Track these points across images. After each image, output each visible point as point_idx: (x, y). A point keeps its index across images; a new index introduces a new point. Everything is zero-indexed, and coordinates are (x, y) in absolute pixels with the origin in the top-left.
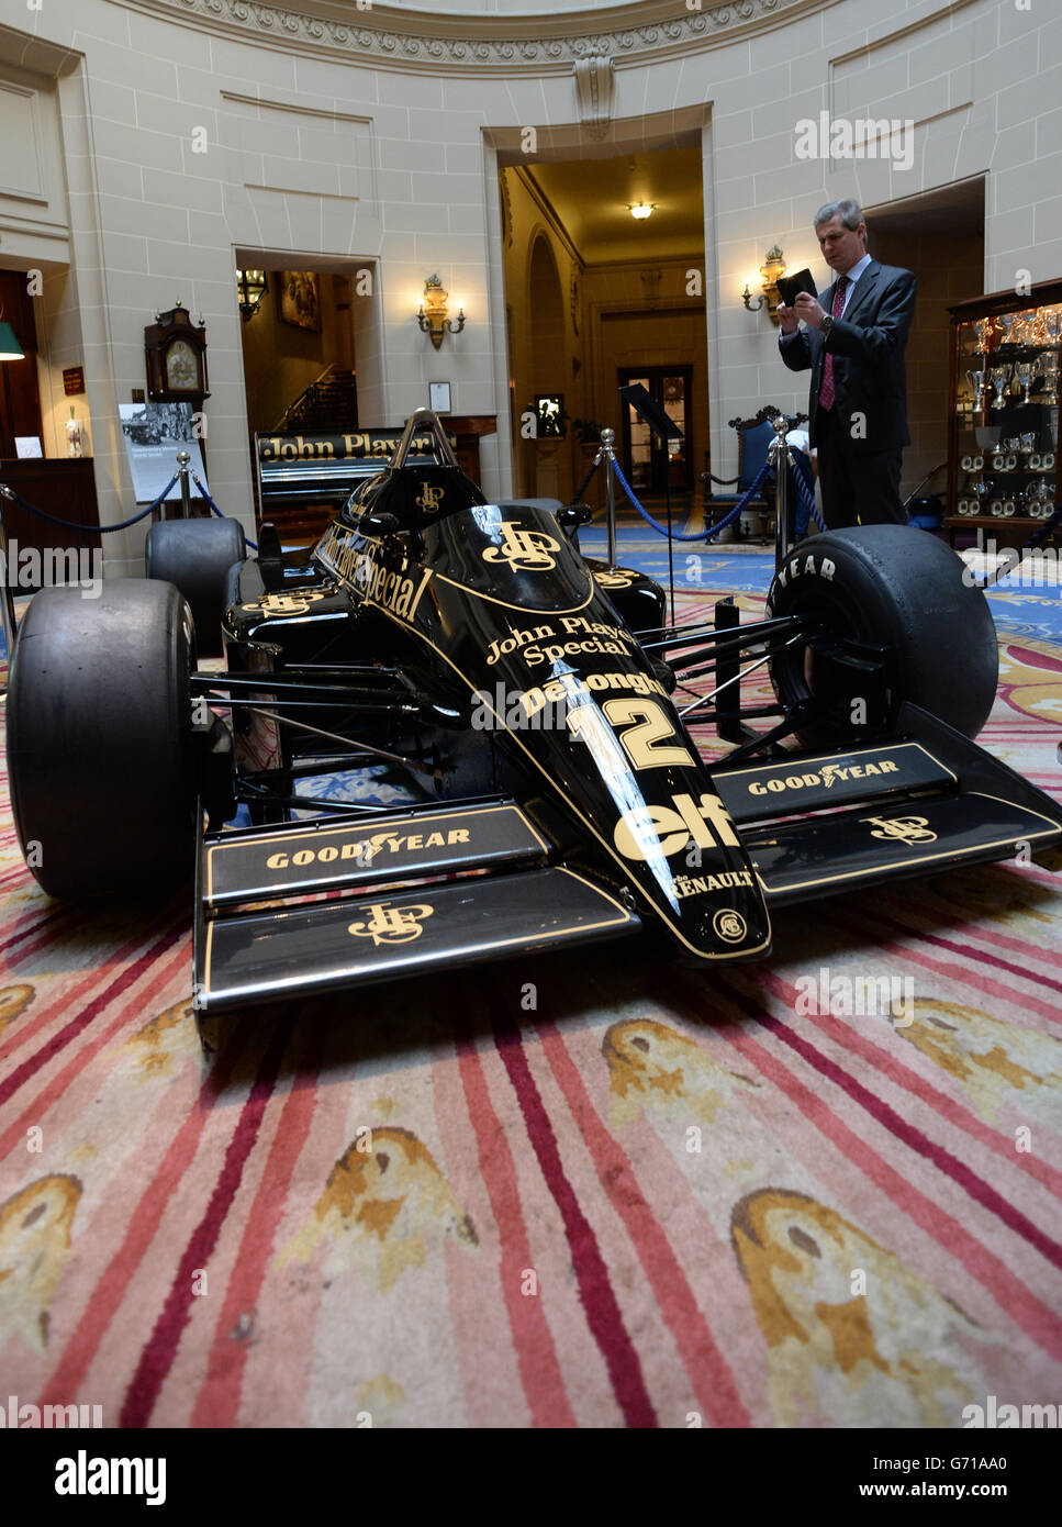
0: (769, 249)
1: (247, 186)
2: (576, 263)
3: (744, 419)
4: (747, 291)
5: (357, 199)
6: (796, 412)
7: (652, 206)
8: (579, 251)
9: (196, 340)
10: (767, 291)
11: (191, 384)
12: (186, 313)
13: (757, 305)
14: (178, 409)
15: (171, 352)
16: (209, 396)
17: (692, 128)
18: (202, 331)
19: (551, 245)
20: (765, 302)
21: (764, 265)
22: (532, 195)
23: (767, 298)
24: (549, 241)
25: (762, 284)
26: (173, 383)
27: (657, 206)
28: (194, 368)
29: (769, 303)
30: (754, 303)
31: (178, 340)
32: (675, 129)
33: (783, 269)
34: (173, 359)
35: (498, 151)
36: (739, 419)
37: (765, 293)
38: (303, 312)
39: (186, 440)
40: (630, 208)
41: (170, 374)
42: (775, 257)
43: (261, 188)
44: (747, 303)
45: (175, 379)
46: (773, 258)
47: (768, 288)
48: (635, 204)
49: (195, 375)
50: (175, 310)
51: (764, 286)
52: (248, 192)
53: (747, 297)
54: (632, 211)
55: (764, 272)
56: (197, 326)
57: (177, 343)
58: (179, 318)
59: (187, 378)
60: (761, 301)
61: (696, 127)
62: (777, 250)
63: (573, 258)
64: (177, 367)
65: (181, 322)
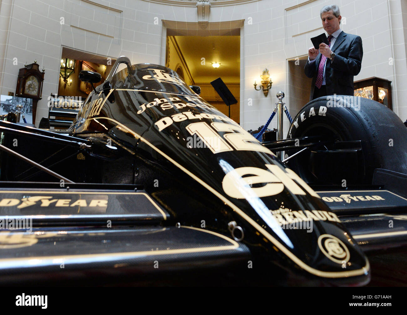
0: (264, 69)
1: (71, 26)
2: (191, 82)
3: (253, 130)
4: (255, 83)
5: (113, 37)
6: (273, 128)
7: (220, 64)
8: (193, 78)
9: (40, 77)
10: (263, 84)
11: (34, 93)
12: (38, 66)
13: (259, 88)
14: (26, 100)
15: (28, 79)
16: (41, 99)
17: (237, 28)
18: (43, 73)
19: (183, 72)
20: (262, 88)
21: (262, 74)
22: (178, 53)
23: (263, 86)
24: (182, 70)
25: (261, 81)
26: (27, 91)
27: (221, 64)
28: (37, 87)
29: (263, 88)
30: (258, 88)
31: (32, 75)
32: (231, 27)
33: (269, 76)
34: (28, 83)
35: (167, 29)
36: (251, 130)
37: (262, 85)
38: (88, 89)
39: (27, 113)
40: (212, 64)
41: (26, 88)
42: (266, 72)
43: (77, 28)
44: (255, 87)
45: (28, 90)
46: (265, 72)
47: (263, 82)
48: (214, 62)
49: (37, 90)
50: (33, 64)
51: (262, 82)
52: (71, 28)
53: (255, 85)
54: (212, 65)
55: (262, 77)
56: (42, 71)
57: (31, 77)
58: (35, 67)
59: (33, 91)
60: (260, 87)
61: (239, 28)
62: (267, 70)
63: (190, 80)
64: (30, 86)
65: (35, 69)
